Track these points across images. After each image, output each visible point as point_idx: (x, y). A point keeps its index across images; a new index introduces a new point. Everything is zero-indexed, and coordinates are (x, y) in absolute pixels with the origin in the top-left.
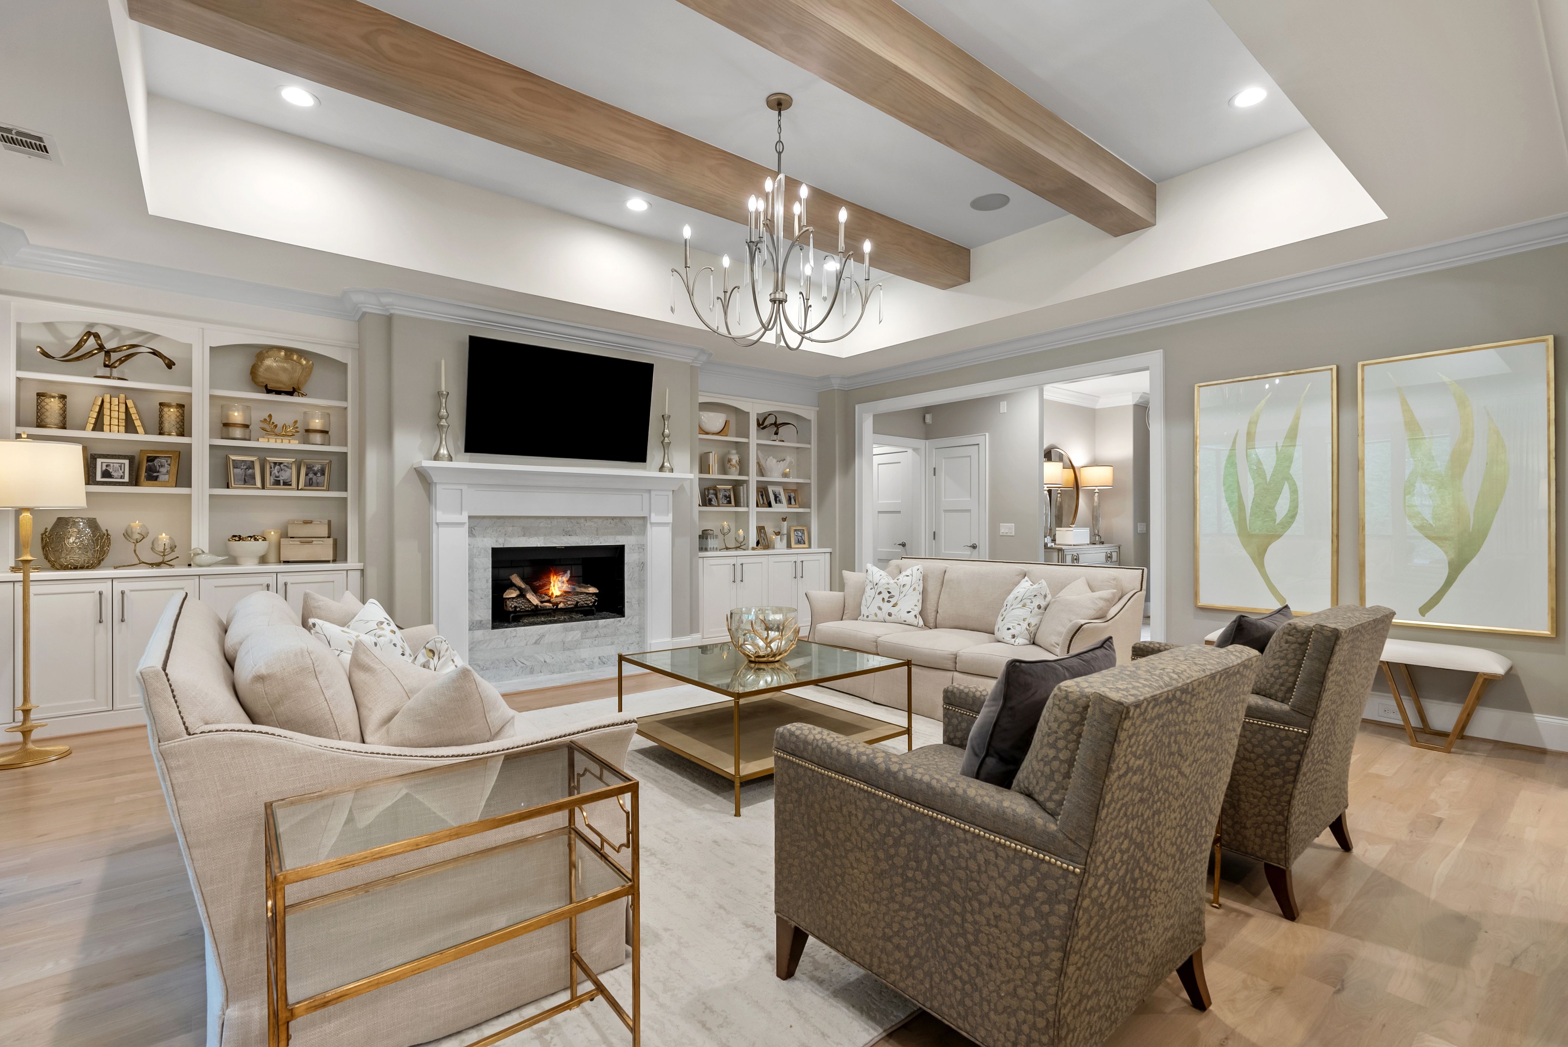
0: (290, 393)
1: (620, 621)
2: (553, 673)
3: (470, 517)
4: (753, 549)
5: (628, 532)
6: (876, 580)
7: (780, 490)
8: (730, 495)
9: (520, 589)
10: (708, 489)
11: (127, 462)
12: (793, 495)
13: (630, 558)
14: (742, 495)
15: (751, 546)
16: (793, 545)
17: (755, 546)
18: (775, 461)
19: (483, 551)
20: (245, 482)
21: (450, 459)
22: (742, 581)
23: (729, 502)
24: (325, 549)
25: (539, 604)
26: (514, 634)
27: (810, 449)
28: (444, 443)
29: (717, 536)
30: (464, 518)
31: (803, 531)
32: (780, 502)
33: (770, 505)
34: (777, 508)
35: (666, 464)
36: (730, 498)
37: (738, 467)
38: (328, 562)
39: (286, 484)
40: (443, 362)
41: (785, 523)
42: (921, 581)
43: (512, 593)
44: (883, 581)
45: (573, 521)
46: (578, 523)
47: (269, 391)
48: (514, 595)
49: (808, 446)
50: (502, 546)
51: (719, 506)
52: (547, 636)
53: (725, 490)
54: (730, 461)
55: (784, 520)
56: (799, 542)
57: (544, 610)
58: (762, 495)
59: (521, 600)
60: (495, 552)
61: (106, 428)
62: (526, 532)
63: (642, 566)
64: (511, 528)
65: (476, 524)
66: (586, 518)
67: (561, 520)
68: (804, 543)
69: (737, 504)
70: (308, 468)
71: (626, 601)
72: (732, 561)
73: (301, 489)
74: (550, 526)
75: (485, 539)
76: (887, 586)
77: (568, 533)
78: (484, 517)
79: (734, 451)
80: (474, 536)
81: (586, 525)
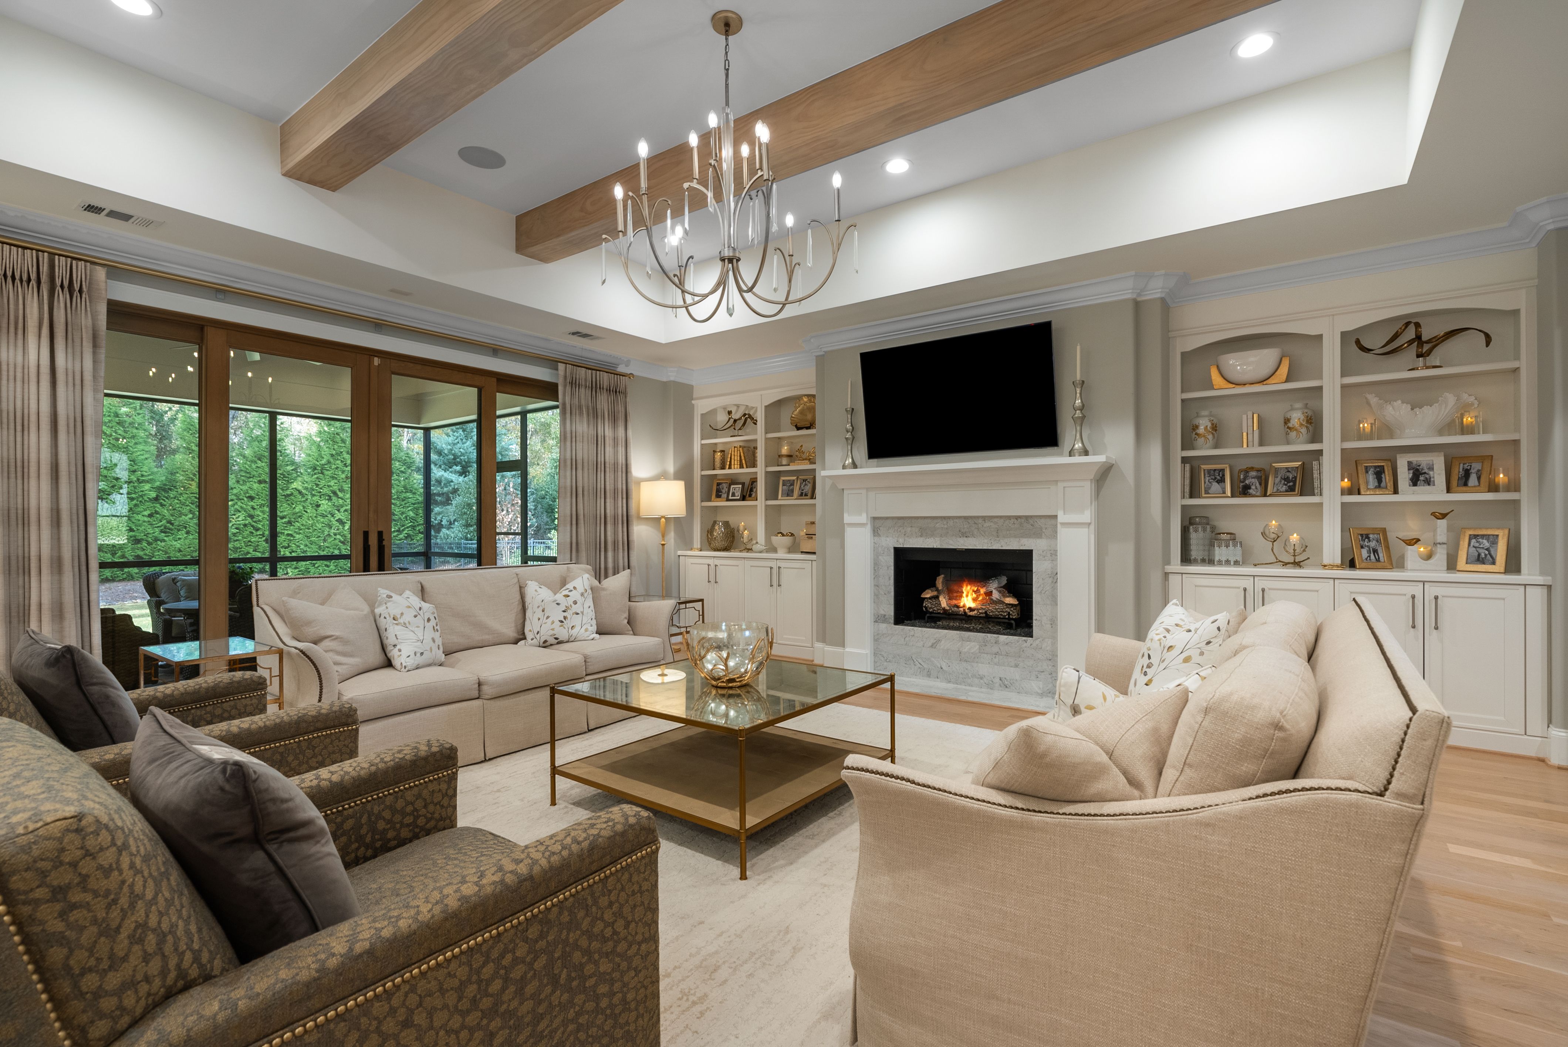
0: (808, 428)
1: (1026, 641)
2: (950, 682)
3: (872, 518)
5: (1038, 534)
7: (1434, 460)
8: (1295, 478)
9: (937, 590)
11: (740, 486)
12: (1476, 466)
13: (1039, 567)
14: (1314, 476)
15: (1322, 562)
16: (1461, 563)
17: (1336, 562)
19: (886, 550)
20: (788, 495)
21: (856, 466)
23: (1291, 489)
25: (950, 608)
26: (912, 633)
27: (1516, 369)
28: (850, 453)
30: (863, 518)
31: (1493, 540)
32: (1428, 482)
33: (1395, 490)
34: (1414, 494)
35: (1077, 446)
36: (1294, 481)
37: (1303, 430)
39: (806, 495)
40: (849, 382)
41: (1442, 522)
43: (928, 593)
45: (969, 521)
46: (975, 523)
47: (798, 428)
48: (928, 596)
49: (1510, 364)
50: (902, 546)
51: (1265, 495)
52: (943, 642)
53: (1288, 470)
54: (1286, 421)
55: (1440, 516)
56: (1480, 560)
57: (957, 615)
59: (934, 602)
60: (897, 551)
61: (733, 466)
62: (923, 533)
63: (1054, 577)
64: (909, 529)
65: (878, 524)
66: (984, 518)
67: (957, 521)
68: (1494, 563)
71: (1034, 617)
74: (946, 526)
75: (888, 539)
77: (965, 535)
78: (887, 518)
79: (1298, 405)
80: (879, 535)
81: (985, 526)
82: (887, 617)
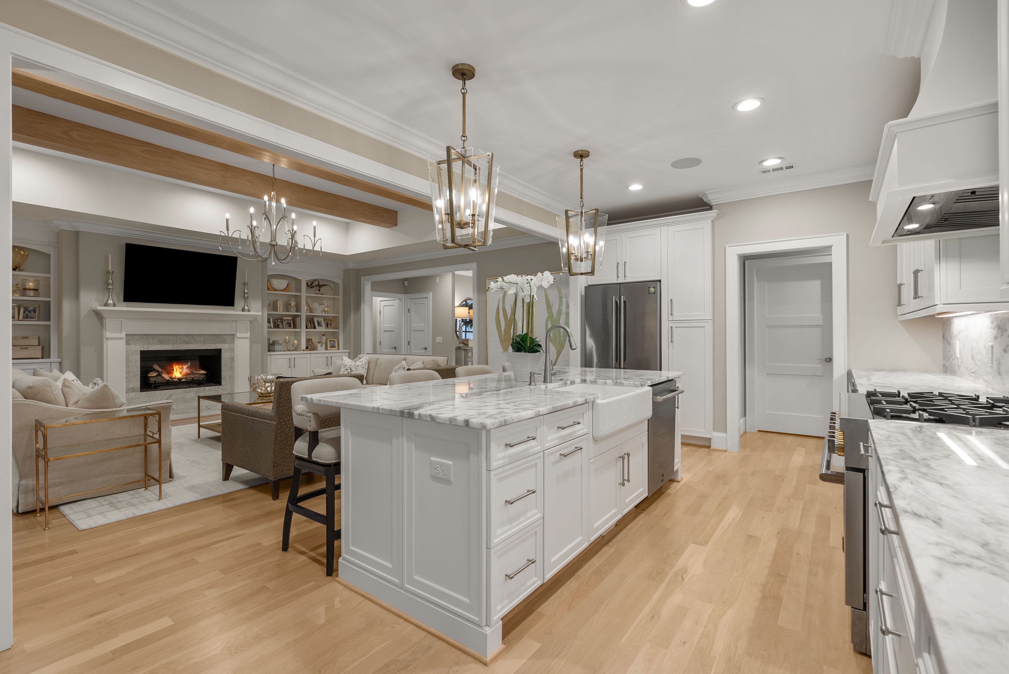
1: (219, 388)
2: (178, 414)
3: (126, 335)
4: (303, 350)
5: (224, 342)
6: (346, 364)
7: (319, 319)
8: (291, 323)
9: (158, 371)
10: (277, 319)
12: (329, 322)
13: (225, 356)
14: (297, 322)
15: (302, 349)
16: (329, 348)
17: (305, 349)
18: (317, 305)
19: (135, 352)
21: (114, 305)
22: (294, 367)
23: (290, 326)
24: (38, 352)
25: (170, 379)
26: (154, 394)
27: (339, 298)
28: (110, 297)
29: (281, 344)
30: (123, 335)
31: (334, 341)
32: (321, 326)
33: (315, 328)
34: (318, 329)
35: (246, 308)
36: (291, 324)
37: (295, 308)
38: (38, 358)
40: (110, 256)
41: (324, 337)
42: (367, 364)
43: (153, 374)
44: (349, 364)
45: (190, 336)
46: (193, 337)
48: (154, 375)
49: (338, 297)
50: (146, 350)
51: (283, 328)
52: (174, 396)
53: (288, 320)
54: (290, 304)
55: (324, 335)
56: (332, 347)
57: (173, 382)
58: (310, 323)
59: (159, 378)
60: (142, 352)
62: (161, 342)
63: (232, 359)
64: (152, 340)
65: (130, 338)
66: (198, 335)
67: (183, 336)
68: (335, 347)
69: (295, 327)
70: (24, 309)
71: (222, 377)
72: (289, 357)
73: (21, 320)
74: (175, 339)
75: (136, 346)
76: (350, 366)
77: (187, 343)
78: (135, 335)
79: (292, 300)
80: (129, 344)
81: (198, 339)
82: (135, 388)
